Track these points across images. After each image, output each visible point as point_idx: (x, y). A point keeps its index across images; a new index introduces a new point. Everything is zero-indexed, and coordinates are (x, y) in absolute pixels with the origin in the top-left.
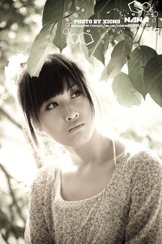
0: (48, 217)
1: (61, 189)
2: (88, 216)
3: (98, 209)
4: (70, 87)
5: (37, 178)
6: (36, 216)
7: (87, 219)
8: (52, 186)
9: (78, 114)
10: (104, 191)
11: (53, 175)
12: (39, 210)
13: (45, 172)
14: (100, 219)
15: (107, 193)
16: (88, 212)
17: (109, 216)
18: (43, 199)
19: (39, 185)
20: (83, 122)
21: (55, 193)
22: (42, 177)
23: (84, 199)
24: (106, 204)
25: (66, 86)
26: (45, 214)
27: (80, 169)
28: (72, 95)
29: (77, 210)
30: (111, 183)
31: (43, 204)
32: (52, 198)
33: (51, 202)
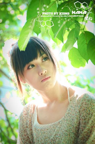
0: (30, 135)
1: (38, 118)
2: (55, 133)
3: (60, 129)
4: (41, 55)
5: (23, 111)
6: (23, 134)
7: (54, 135)
8: (32, 116)
9: (47, 71)
10: (63, 118)
11: (32, 109)
12: (25, 130)
13: (27, 108)
14: (61, 134)
15: (65, 119)
16: (54, 131)
17: (67, 133)
18: (27, 124)
19: (24, 115)
20: (50, 76)
21: (34, 120)
22: (26, 111)
23: (51, 123)
24: (65, 126)
25: (39, 54)
26: (29, 132)
27: (49, 106)
28: (42, 60)
29: (48, 129)
30: (67, 113)
31: (27, 127)
32: (32, 123)
33: (31, 126)
